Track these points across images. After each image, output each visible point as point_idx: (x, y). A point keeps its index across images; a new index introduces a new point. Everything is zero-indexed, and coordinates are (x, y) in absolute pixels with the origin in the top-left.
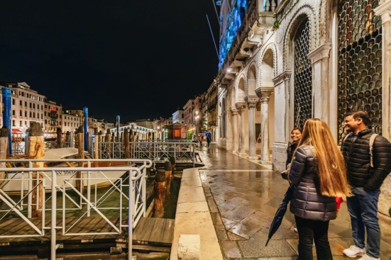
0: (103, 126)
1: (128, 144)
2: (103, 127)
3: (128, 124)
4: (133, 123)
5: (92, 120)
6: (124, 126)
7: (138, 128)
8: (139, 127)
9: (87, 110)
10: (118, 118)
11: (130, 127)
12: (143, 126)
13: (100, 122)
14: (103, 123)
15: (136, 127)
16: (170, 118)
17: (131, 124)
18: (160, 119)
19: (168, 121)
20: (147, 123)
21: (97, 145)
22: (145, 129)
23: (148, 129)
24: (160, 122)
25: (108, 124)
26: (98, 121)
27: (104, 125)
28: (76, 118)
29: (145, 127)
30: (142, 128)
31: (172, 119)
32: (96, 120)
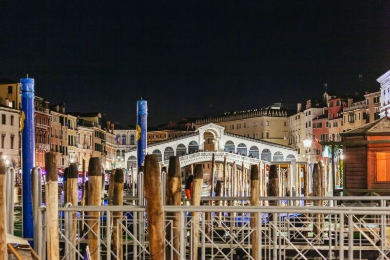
0: (98, 141)
1: (158, 214)
2: (98, 147)
3: (192, 132)
4: (213, 128)
5: (61, 119)
6: (172, 138)
7: (230, 147)
8: (237, 141)
9: (31, 85)
10: (140, 107)
11: (200, 140)
12: (254, 138)
13: (89, 125)
14: (99, 128)
15: (221, 140)
16: (369, 97)
17: (202, 129)
18: (323, 105)
19: (358, 113)
20: (269, 123)
21: (56, 216)
22: (261, 147)
23: (273, 150)
24: (324, 116)
25: (116, 132)
26: (80, 123)
27: (101, 136)
28: (8, 115)
29: (261, 140)
30: (249, 144)
31: (376, 100)
32: (73, 119)
